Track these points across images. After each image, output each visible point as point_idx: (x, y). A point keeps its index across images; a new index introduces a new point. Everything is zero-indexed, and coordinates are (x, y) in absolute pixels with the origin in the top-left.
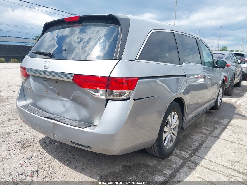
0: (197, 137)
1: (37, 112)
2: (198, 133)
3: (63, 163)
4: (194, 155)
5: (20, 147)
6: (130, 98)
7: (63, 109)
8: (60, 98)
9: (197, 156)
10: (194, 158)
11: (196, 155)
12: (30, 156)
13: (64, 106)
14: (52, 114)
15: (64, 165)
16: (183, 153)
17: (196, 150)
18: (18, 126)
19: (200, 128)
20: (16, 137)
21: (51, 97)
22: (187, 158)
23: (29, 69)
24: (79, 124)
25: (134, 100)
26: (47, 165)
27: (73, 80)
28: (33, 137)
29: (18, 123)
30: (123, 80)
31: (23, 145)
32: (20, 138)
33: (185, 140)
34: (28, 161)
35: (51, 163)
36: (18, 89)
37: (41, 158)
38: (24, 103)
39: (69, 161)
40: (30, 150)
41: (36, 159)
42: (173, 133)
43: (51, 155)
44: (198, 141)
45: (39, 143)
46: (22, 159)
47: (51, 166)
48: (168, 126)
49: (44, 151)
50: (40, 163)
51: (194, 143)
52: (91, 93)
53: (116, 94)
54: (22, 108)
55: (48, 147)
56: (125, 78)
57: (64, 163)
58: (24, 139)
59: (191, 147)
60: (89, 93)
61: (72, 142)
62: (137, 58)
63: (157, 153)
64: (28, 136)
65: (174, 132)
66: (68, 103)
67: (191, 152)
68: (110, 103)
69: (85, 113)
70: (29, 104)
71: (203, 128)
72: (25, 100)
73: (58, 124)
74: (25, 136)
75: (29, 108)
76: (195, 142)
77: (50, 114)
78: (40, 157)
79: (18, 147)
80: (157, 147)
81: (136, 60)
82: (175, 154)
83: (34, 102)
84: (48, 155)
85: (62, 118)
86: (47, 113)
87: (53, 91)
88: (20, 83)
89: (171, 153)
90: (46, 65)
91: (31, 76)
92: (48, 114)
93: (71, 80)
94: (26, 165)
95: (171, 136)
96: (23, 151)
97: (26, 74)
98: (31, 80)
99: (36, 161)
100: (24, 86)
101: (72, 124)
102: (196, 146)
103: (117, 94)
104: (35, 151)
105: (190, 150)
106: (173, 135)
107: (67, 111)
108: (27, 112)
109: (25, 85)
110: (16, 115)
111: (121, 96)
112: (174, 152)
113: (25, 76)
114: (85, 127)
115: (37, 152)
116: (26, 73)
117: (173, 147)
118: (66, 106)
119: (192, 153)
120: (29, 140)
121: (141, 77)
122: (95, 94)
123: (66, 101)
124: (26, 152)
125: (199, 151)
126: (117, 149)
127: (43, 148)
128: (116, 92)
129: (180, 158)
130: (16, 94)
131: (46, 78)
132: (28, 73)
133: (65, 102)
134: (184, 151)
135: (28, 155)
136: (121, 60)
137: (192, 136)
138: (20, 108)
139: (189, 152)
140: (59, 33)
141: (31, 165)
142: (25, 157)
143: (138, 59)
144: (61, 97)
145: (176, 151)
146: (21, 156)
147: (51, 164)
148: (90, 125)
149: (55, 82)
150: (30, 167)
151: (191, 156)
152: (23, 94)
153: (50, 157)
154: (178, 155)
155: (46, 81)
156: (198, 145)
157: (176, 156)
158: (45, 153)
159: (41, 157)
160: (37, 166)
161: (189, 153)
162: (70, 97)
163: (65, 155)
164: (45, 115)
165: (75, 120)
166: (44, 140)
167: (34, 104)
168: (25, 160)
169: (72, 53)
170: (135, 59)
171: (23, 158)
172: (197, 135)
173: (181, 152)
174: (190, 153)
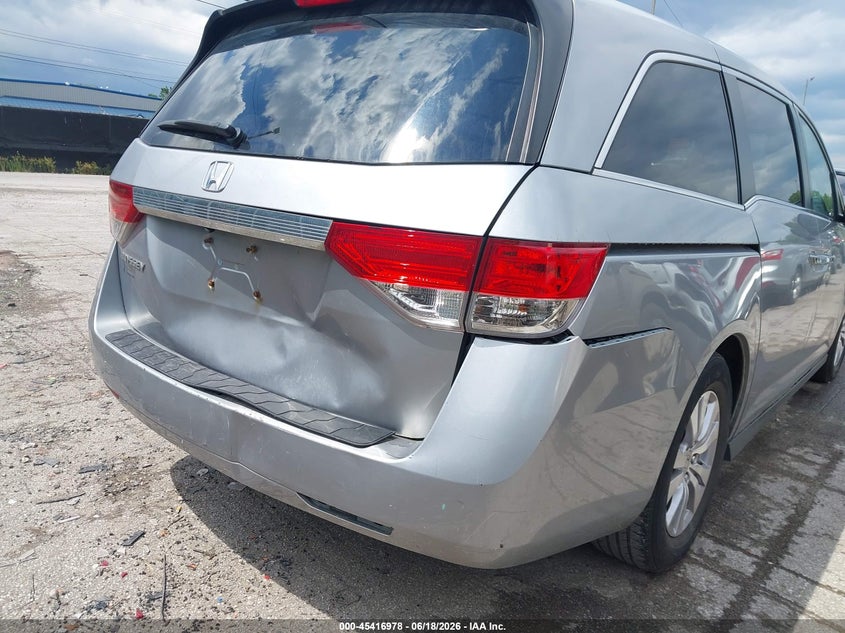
0: (775, 490)
1: (169, 365)
2: (775, 471)
3: (260, 569)
4: (777, 565)
5: (99, 487)
6: (567, 334)
7: (276, 361)
8: (267, 316)
9: (789, 571)
10: (777, 580)
11: (782, 568)
12: (135, 527)
13: (282, 349)
14: (231, 376)
15: (268, 577)
16: (729, 552)
17: (779, 546)
18: (93, 403)
19: (775, 450)
20: (85, 446)
21: (228, 305)
22: (749, 578)
23: (141, 190)
24: (342, 425)
25: (588, 342)
26: (199, 573)
27: (328, 243)
28: (148, 450)
29: (95, 393)
30: (543, 255)
31: (111, 482)
32: (101, 454)
33: (728, 499)
34: (130, 551)
35: (216, 563)
36: (99, 267)
37: (178, 543)
38: (118, 323)
39: (286, 563)
40: (136, 503)
41: (160, 544)
42: (696, 475)
43: (215, 532)
44: (780, 506)
45: (169, 477)
46: (104, 542)
47: (215, 577)
48: (685, 447)
49: (188, 512)
50: (175, 561)
51: (766, 515)
52: (400, 302)
53: (504, 311)
54: (112, 342)
55: (203, 496)
56: (550, 245)
57: (265, 568)
58: (114, 459)
59: (757, 528)
60: (395, 303)
61: (308, 499)
62: (599, 164)
63: (635, 552)
64: (128, 446)
65: (700, 470)
66: (298, 339)
67: (763, 552)
68: (478, 348)
69: (365, 382)
70: (140, 328)
71: (790, 455)
72: (125, 311)
73: (253, 420)
74: (121, 447)
75: (139, 345)
76: (768, 510)
77: (220, 376)
78: (172, 539)
79: (94, 489)
80: (644, 530)
81: (595, 172)
82: (699, 555)
83: (156, 321)
84: (204, 529)
85: (271, 396)
86: (211, 372)
87: (237, 282)
88: (109, 247)
89: (683, 554)
90: (212, 178)
91: (149, 221)
92: (214, 377)
93: (318, 244)
94: (121, 569)
95: (690, 485)
96: (108, 506)
97: (133, 210)
98: (151, 235)
99: (157, 554)
100: (120, 256)
101: (312, 426)
102: (775, 525)
103: (510, 312)
104: (156, 511)
105: (756, 543)
106: (695, 482)
107: (291, 369)
108: (129, 362)
109: (124, 253)
110: (87, 360)
111: (529, 323)
112: (695, 548)
113: (125, 220)
114: (367, 441)
115: (163, 512)
116: (131, 208)
117: (692, 529)
118: (289, 347)
119: (766, 557)
120: (131, 462)
121: (618, 244)
122: (417, 306)
123: (289, 327)
124: (119, 512)
125: (792, 548)
126: (502, 546)
127: (185, 500)
128: (505, 305)
129: (723, 576)
130: (92, 284)
131: (212, 230)
132: (141, 208)
133: (286, 333)
134: (733, 547)
135: (129, 524)
136: (537, 165)
137: (754, 485)
138: (102, 342)
139: (753, 551)
140: (253, 59)
141: (140, 569)
142: (115, 531)
143: (603, 168)
144: (269, 310)
145: (701, 543)
146: (99, 528)
147: (215, 569)
148: (388, 433)
149: (248, 250)
150: (135, 576)
151: (764, 568)
152: (117, 288)
153: (213, 537)
154: (712, 564)
155: (209, 241)
156: (785, 523)
157: (706, 567)
158: (192, 520)
159: (178, 538)
160: (163, 575)
161: (756, 556)
162: (309, 315)
163: (267, 533)
164: (200, 380)
165: (325, 409)
166: (189, 468)
167: (157, 331)
168: (114, 546)
169: (304, 133)
170: (594, 167)
171: (108, 535)
172: (772, 482)
173: (720, 547)
174: (760, 554)
